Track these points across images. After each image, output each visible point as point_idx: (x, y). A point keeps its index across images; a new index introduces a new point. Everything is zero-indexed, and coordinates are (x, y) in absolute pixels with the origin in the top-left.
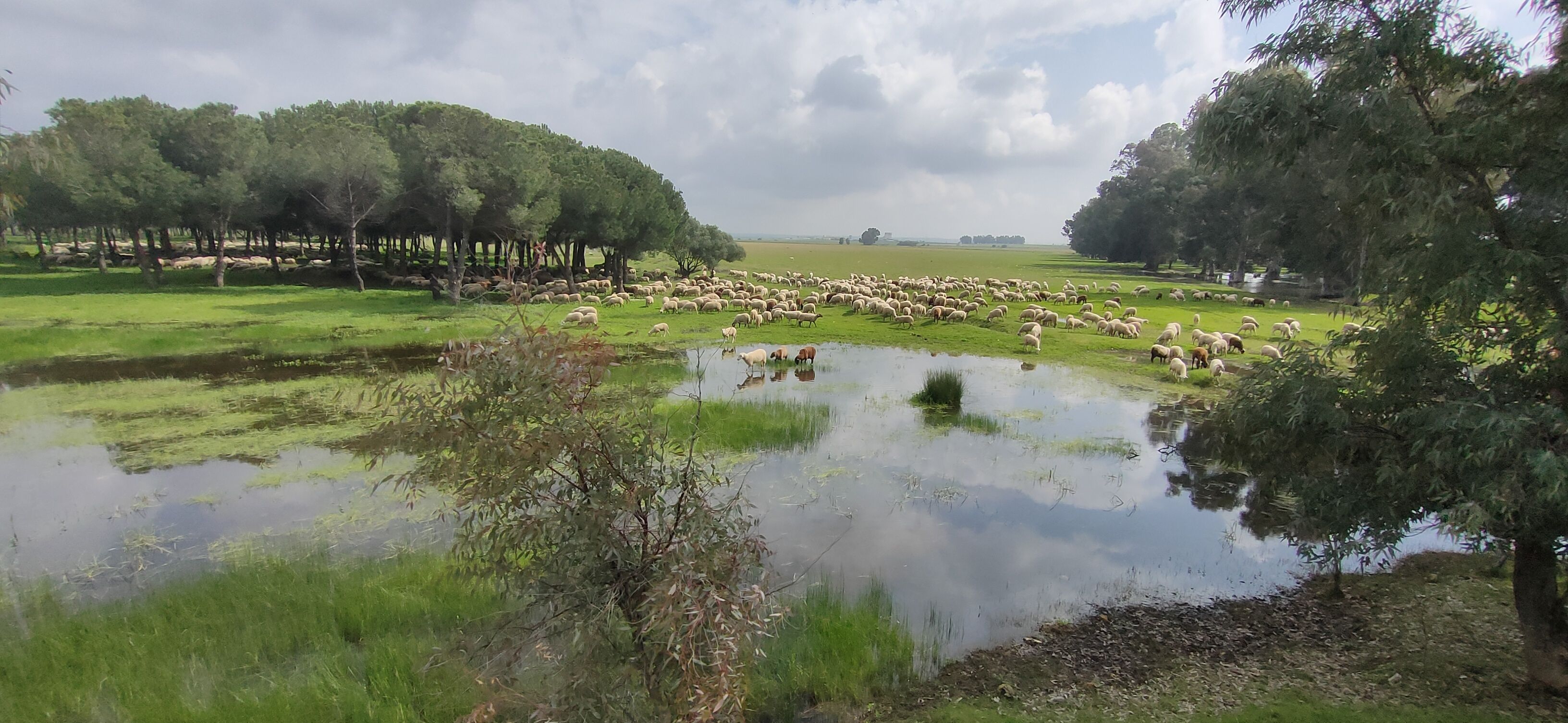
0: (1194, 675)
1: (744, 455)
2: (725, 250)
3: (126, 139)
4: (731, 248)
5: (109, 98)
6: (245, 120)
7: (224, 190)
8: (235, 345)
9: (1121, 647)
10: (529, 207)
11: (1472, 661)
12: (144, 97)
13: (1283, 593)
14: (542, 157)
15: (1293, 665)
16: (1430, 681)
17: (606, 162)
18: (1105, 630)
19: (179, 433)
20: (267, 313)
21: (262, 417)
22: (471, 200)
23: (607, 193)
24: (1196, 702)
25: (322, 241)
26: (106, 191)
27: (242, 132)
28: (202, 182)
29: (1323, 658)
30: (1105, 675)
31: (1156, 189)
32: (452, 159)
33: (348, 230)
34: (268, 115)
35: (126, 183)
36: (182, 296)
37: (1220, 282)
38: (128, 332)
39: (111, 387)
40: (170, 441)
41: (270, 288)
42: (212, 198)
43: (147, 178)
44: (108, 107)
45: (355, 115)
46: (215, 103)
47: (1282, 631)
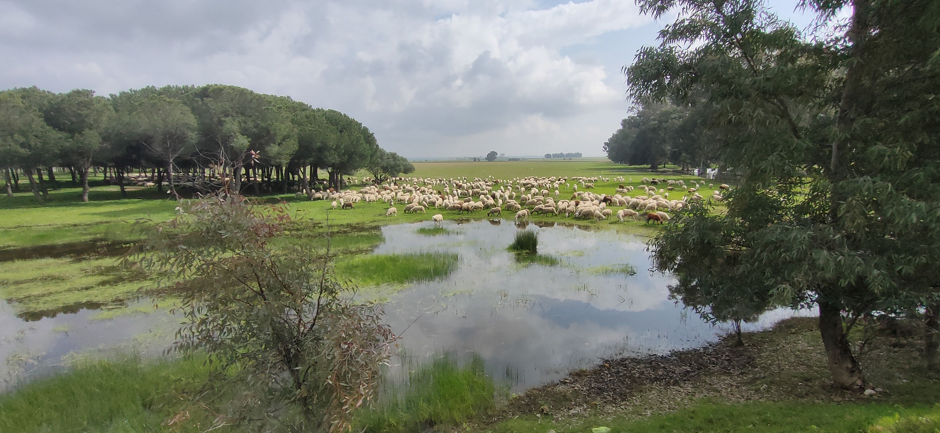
0: (654, 394)
1: (404, 285)
2: (402, 167)
3: (22, 113)
4: (405, 166)
5: (12, 88)
6: (100, 99)
7: (86, 142)
8: (92, 236)
9: (615, 381)
10: (279, 145)
11: (806, 375)
12: (35, 87)
13: (710, 345)
14: (286, 115)
15: (710, 384)
16: (782, 388)
17: (326, 118)
18: (607, 372)
19: (50, 291)
20: (115, 216)
21: (105, 278)
22: (243, 142)
23: (327, 135)
24: (653, 409)
25: (153, 172)
26: (10, 145)
27: (97, 106)
28: (72, 137)
29: (728, 380)
30: (604, 398)
31: (653, 122)
32: (230, 118)
33: (168, 164)
34: (115, 95)
35: (22, 139)
36: (61, 208)
37: (693, 175)
38: (23, 232)
39: (9, 265)
40: (44, 295)
41: (118, 201)
42: (79, 147)
43: (36, 136)
44: (11, 94)
45: (170, 94)
46: (80, 89)
47: (707, 367)
